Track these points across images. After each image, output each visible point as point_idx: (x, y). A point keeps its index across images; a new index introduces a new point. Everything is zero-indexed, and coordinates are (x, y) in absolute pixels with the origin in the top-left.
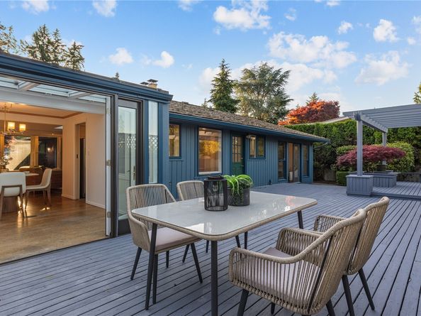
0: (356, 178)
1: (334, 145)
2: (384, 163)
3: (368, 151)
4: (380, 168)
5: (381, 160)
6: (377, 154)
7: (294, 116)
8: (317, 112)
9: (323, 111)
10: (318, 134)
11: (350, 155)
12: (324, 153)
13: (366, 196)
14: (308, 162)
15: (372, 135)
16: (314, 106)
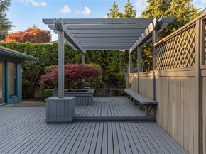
0: (57, 101)
1: (43, 64)
2: (83, 81)
3: (70, 68)
4: (80, 86)
5: (81, 78)
6: (78, 72)
7: (13, 39)
8: (33, 37)
9: (38, 37)
10: (28, 53)
11: (53, 74)
12: (34, 71)
13: (67, 123)
14: (16, 80)
15: (74, 57)
16: (31, 32)
